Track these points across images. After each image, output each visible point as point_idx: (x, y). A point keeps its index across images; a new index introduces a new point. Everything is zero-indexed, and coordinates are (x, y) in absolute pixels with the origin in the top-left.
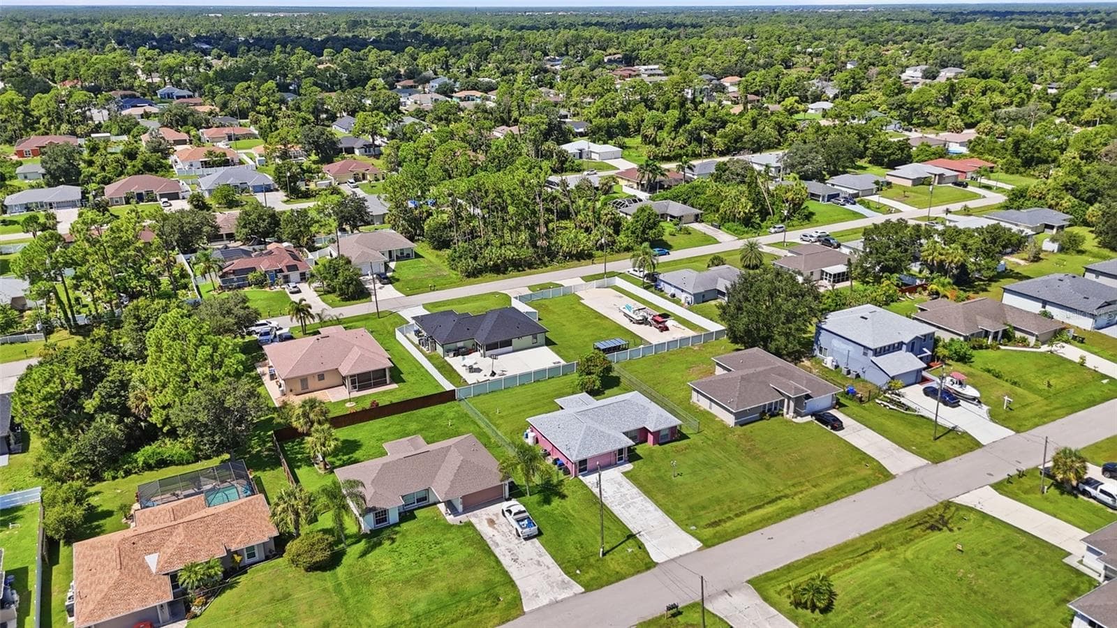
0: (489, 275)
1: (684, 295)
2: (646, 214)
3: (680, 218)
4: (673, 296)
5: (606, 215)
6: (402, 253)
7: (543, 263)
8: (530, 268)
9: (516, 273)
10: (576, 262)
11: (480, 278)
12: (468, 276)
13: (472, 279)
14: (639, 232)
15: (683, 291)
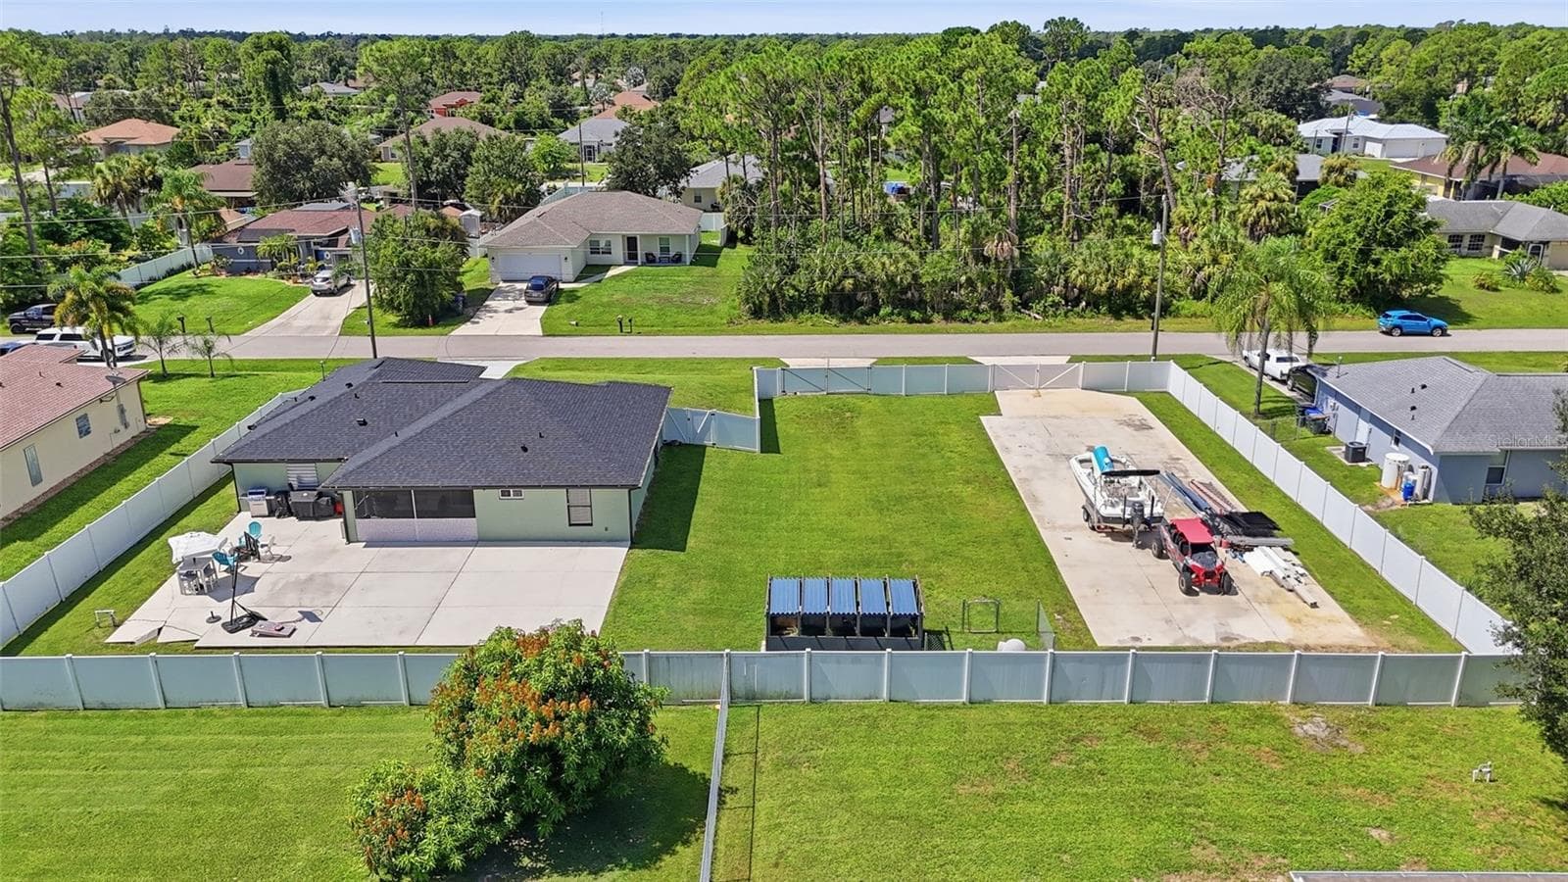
0: (819, 318)
1: (1400, 455)
2: (1383, 196)
3: (1537, 249)
4: (1358, 454)
5: (1254, 200)
6: (665, 250)
7: (997, 309)
8: (948, 317)
9: (901, 324)
10: (1109, 320)
11: (789, 324)
12: (757, 313)
13: (764, 324)
14: (1348, 256)
15: (1398, 438)
